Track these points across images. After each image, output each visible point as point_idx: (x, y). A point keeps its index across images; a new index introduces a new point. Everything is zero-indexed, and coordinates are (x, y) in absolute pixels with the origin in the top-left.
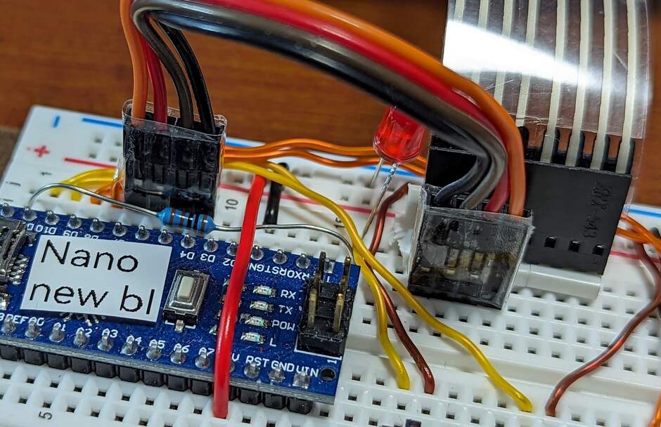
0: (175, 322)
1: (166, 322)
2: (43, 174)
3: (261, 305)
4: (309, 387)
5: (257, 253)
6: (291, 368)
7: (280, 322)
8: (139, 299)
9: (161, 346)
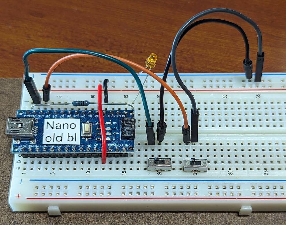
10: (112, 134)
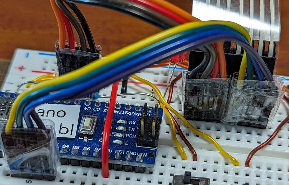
0: (83, 137)
1: (80, 138)
2: (23, 78)
3: (120, 128)
4: (143, 161)
5: (118, 106)
6: (135, 154)
7: (129, 134)
8: (67, 129)
9: (78, 148)
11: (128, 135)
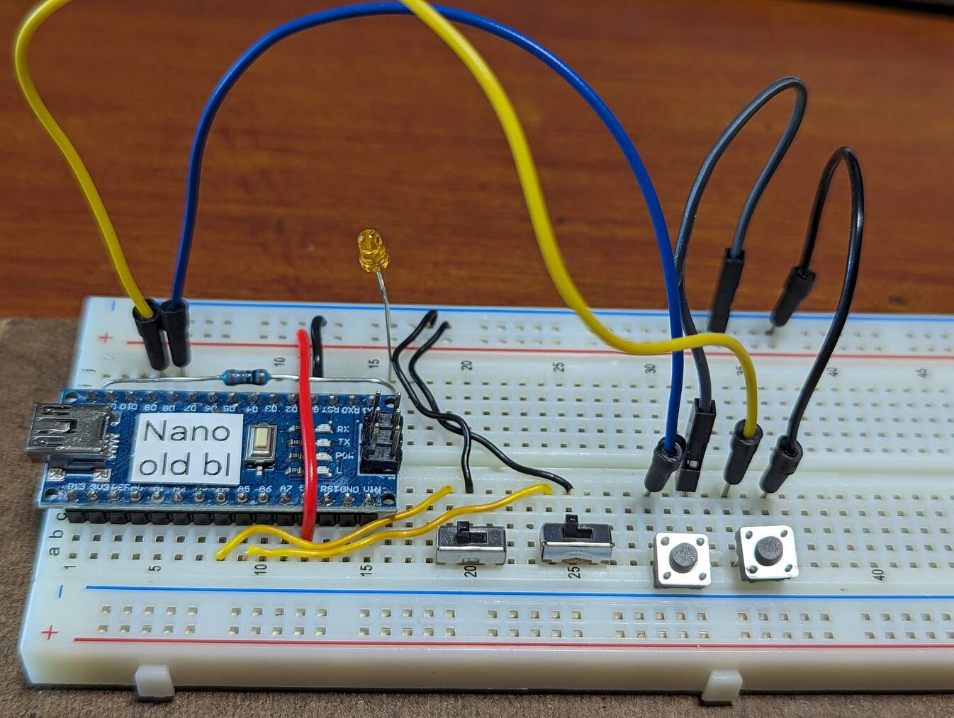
10: (333, 458)
11: (339, 454)
